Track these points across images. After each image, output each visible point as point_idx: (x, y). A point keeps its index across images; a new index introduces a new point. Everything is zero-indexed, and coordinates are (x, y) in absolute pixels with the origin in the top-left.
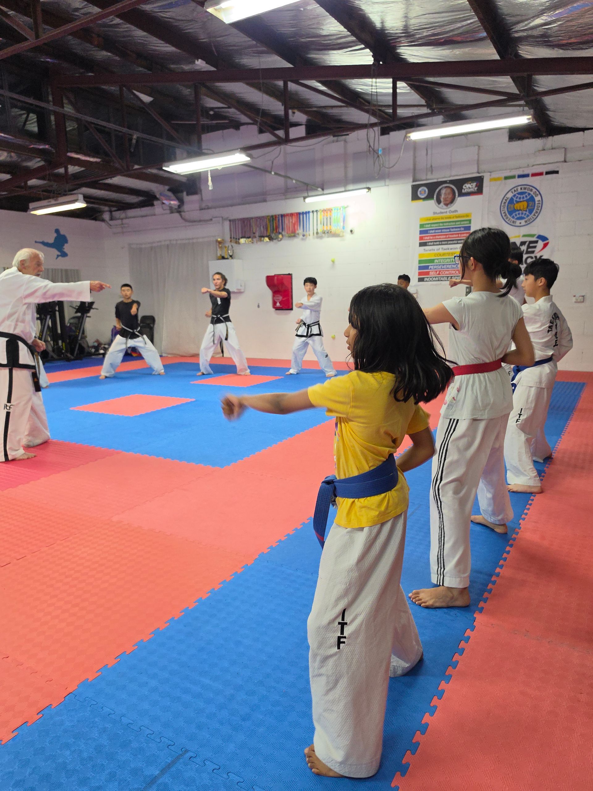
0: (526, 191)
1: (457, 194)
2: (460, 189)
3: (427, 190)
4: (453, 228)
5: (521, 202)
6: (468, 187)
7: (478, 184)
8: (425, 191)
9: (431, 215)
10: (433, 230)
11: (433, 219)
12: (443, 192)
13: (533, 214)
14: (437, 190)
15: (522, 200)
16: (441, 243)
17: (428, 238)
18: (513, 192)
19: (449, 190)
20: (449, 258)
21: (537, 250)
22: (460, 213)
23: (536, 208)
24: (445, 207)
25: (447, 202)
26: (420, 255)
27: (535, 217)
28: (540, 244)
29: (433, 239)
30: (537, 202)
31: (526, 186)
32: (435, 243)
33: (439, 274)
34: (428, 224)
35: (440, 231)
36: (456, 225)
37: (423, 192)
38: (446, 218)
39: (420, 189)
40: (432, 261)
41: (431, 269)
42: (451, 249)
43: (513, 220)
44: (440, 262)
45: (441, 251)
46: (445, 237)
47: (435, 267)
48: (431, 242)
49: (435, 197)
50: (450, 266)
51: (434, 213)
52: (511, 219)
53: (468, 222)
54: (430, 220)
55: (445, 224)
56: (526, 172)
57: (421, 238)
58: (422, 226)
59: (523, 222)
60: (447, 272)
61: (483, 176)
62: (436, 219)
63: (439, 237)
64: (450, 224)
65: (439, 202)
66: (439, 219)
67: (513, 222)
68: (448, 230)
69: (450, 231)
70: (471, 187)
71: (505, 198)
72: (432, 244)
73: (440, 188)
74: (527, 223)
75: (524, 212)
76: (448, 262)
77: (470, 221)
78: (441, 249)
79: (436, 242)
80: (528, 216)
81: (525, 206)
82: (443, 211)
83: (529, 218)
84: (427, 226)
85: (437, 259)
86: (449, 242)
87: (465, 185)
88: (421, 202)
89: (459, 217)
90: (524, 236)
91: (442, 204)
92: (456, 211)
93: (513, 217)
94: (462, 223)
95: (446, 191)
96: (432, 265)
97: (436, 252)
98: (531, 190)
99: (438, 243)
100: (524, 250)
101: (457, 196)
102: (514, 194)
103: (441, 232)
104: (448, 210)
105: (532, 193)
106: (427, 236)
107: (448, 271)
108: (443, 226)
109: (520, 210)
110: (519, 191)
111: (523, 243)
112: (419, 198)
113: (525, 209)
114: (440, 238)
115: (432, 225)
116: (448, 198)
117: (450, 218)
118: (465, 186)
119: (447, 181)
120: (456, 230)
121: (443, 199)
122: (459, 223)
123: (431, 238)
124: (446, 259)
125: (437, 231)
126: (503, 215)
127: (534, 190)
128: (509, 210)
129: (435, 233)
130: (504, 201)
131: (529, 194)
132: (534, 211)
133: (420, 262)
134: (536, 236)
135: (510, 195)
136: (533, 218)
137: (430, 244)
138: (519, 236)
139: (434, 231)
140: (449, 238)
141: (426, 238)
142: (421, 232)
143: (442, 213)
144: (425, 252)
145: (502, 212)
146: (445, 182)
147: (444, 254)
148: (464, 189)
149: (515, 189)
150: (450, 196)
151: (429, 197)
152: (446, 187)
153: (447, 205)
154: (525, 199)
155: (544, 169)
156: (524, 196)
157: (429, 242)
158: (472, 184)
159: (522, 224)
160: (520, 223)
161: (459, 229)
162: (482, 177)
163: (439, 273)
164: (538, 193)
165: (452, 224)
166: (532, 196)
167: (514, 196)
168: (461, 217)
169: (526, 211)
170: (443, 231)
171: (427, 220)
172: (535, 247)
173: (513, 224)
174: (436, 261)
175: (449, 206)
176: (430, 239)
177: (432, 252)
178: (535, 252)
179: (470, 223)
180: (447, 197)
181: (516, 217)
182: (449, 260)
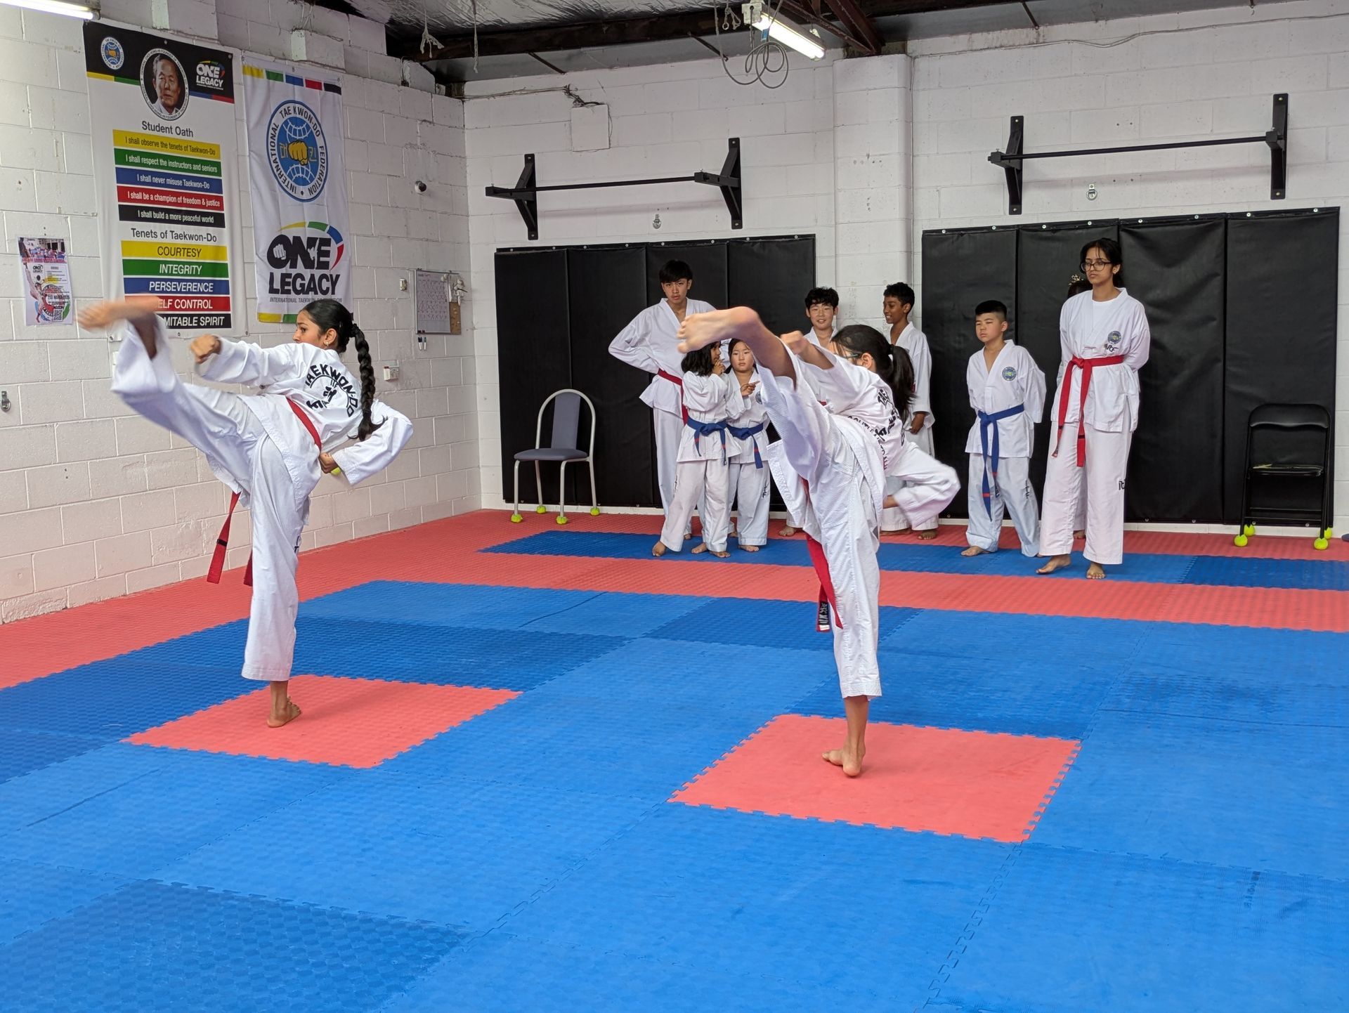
0: (303, 117)
1: (187, 86)
2: (192, 76)
3: (121, 50)
4: (189, 178)
5: (298, 141)
6: (208, 74)
7: (223, 72)
8: (117, 50)
9: (139, 129)
10: (146, 173)
11: (145, 143)
12: (158, 67)
13: (317, 176)
14: (145, 60)
15: (298, 138)
16: (169, 215)
17: (139, 196)
18: (283, 112)
19: (169, 70)
20: (190, 264)
21: (332, 259)
22: (198, 138)
23: (320, 163)
24: (165, 113)
25: (171, 102)
26: (125, 245)
27: (322, 183)
28: (333, 248)
29: (149, 201)
30: (320, 150)
31: (303, 107)
32: (156, 216)
33: (172, 308)
34: (135, 154)
35: (162, 180)
36: (192, 171)
37: (113, 53)
38: (172, 147)
39: (104, 42)
40: (153, 266)
41: (153, 289)
42: (191, 237)
43: (291, 182)
44: (172, 274)
45: (169, 240)
46: (173, 199)
47: (163, 285)
48: (147, 209)
49: (142, 76)
50: (191, 287)
51: (146, 125)
52: (288, 179)
53: (214, 169)
54: (137, 142)
55: (171, 164)
56: (297, 74)
57: (122, 194)
58: (120, 156)
59: (305, 189)
60: (188, 304)
61: (232, 55)
62: (150, 143)
63: (162, 198)
64: (181, 165)
65: (152, 97)
66: (157, 144)
67: (292, 188)
68: (179, 183)
69: (183, 187)
70: (211, 75)
71: (272, 126)
72: (149, 215)
73: (150, 54)
74: (312, 196)
75: (304, 167)
76: (186, 275)
77: (218, 165)
78: (169, 234)
79: (157, 210)
80: (312, 179)
81: (305, 157)
82: (165, 124)
83: (313, 183)
84: (132, 159)
85: (166, 263)
86: (186, 218)
87: (199, 66)
88: (109, 82)
89: (195, 150)
90: (312, 225)
91: (159, 101)
92: (188, 132)
93: (290, 177)
94: (205, 168)
95: (163, 67)
96: (155, 280)
97: (159, 240)
98: (310, 119)
99: (161, 215)
100: (314, 258)
101: (187, 91)
102: (285, 118)
103: (165, 185)
104: (174, 124)
105: (311, 125)
106: (137, 190)
107: (190, 298)
108: (167, 168)
109: (298, 161)
110: (293, 115)
111: (311, 241)
112: (105, 70)
113: (306, 162)
114: (164, 203)
115: (145, 160)
116: (168, 89)
117: (178, 147)
118: (201, 69)
119: (163, 39)
120: (196, 185)
121: (160, 87)
122: (197, 167)
123: (146, 197)
124: (184, 263)
125: (156, 180)
126: (274, 165)
127: (314, 120)
128: (282, 157)
129: (152, 184)
130: (271, 131)
131: (308, 127)
132: (319, 172)
133: (128, 266)
134: (328, 228)
135: (279, 120)
136: (320, 185)
137: (144, 214)
138: (303, 224)
139: (148, 179)
140: (182, 205)
141: (134, 195)
142: (122, 175)
143: (162, 129)
144: (136, 239)
145: (272, 159)
146: (157, 42)
147: (178, 251)
148: (200, 76)
149: (285, 106)
150: (174, 86)
151: (127, 73)
152: (163, 57)
153: (169, 108)
154: (303, 137)
155: (323, 76)
156: (301, 128)
157: (142, 209)
158: (212, 68)
159: (304, 197)
160: (302, 193)
161: (199, 185)
162: (230, 57)
163: (173, 302)
164: (318, 128)
165: (186, 166)
166: (311, 131)
167: (286, 123)
168: (201, 151)
169: (307, 165)
170: (170, 181)
171: (131, 141)
172: (327, 254)
173: (291, 192)
174: (163, 268)
175: (174, 113)
176: (142, 201)
177: (150, 240)
178: (331, 265)
179: (219, 174)
180: (167, 86)
181: (294, 178)
182: (187, 269)
